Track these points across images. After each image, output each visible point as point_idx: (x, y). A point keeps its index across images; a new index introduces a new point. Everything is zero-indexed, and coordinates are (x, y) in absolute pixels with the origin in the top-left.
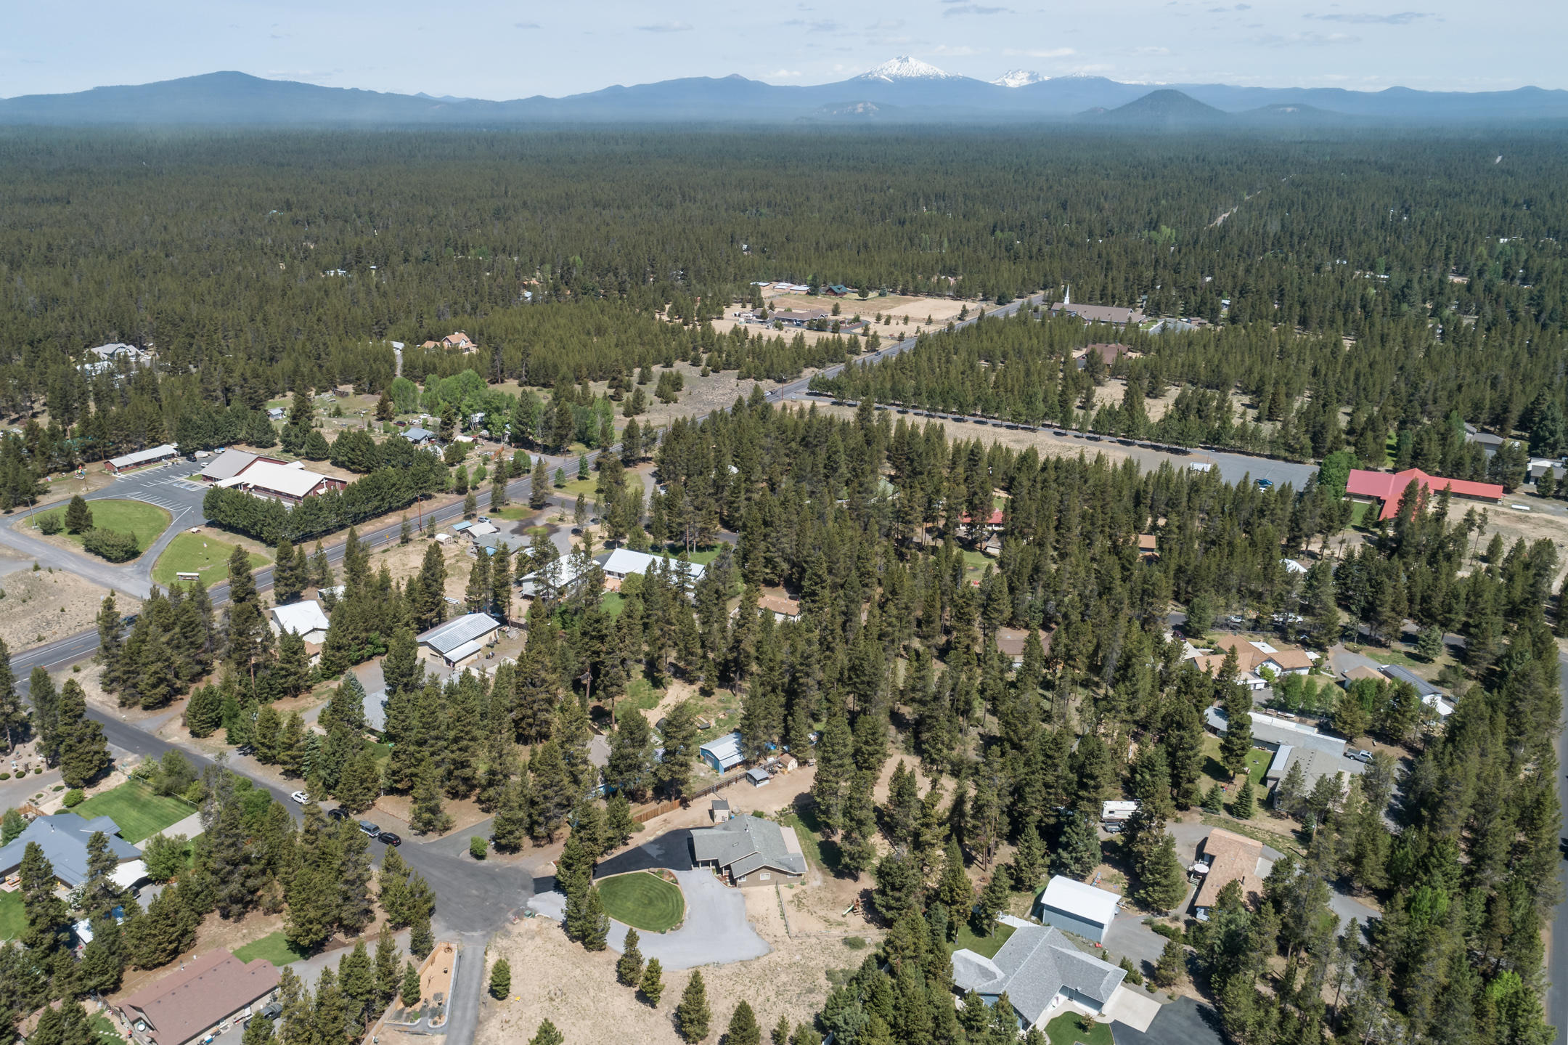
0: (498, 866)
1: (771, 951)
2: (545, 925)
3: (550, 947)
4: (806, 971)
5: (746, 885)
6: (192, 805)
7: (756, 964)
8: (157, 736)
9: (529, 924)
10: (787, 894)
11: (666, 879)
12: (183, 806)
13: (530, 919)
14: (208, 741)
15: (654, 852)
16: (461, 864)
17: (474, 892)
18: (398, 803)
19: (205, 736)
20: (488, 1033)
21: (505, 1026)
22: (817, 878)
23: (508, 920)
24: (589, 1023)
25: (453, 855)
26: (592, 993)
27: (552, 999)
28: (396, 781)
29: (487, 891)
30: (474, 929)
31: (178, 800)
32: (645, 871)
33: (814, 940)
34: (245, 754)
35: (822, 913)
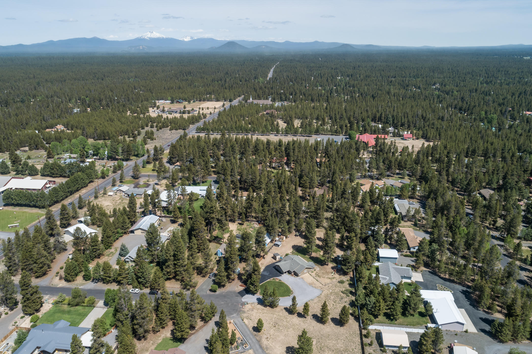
0: (224, 292)
1: (323, 291)
2: (253, 305)
3: (261, 311)
4: (336, 294)
5: (301, 275)
6: (90, 306)
7: (322, 296)
8: (52, 286)
9: (247, 307)
10: (313, 274)
11: (277, 280)
12: (86, 308)
13: (247, 305)
14: (75, 282)
15: (266, 273)
16: (210, 295)
17: (222, 303)
18: (170, 283)
19: (74, 281)
20: (265, 344)
21: (268, 339)
22: (318, 268)
23: (240, 308)
24: (291, 329)
25: (205, 294)
26: (285, 320)
27: (275, 326)
28: (169, 275)
29: (226, 301)
30: (232, 314)
31: (83, 306)
32: (269, 280)
33: (331, 285)
34: (97, 283)
35: (327, 276)
